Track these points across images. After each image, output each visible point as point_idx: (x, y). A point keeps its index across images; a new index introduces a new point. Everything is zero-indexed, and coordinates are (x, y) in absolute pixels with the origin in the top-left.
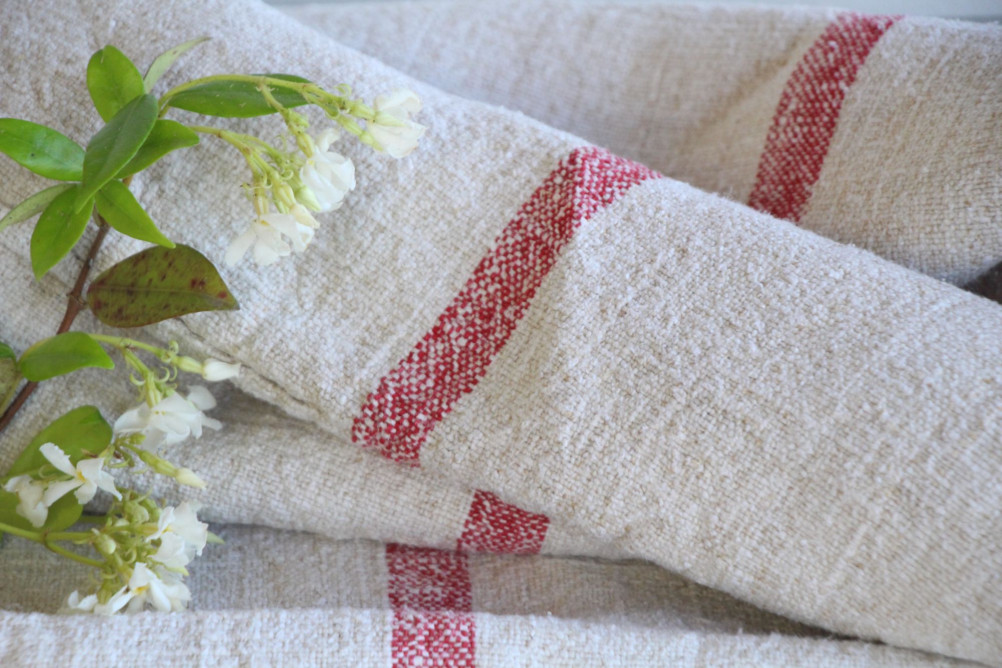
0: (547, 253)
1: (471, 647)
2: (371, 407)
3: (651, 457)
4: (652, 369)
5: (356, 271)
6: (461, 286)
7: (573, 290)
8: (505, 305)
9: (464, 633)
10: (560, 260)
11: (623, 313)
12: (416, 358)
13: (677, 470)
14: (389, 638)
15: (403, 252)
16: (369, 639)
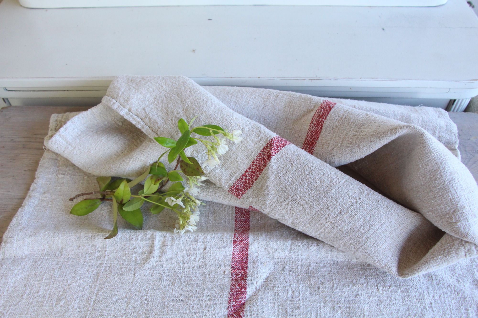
0: (266, 162)
1: (248, 244)
2: (231, 189)
3: (284, 209)
4: (285, 191)
5: (229, 160)
6: (249, 165)
7: (271, 173)
8: (257, 171)
9: (246, 242)
10: (268, 165)
11: (280, 178)
12: (240, 180)
13: (289, 212)
14: (233, 242)
15: (238, 158)
16: (229, 242)
